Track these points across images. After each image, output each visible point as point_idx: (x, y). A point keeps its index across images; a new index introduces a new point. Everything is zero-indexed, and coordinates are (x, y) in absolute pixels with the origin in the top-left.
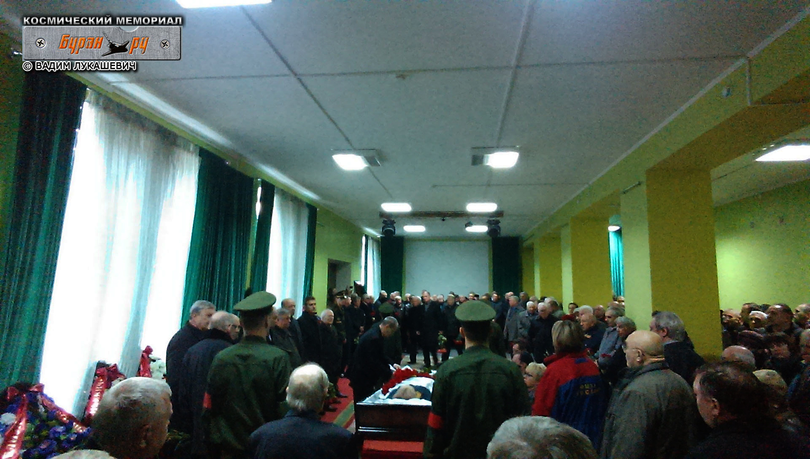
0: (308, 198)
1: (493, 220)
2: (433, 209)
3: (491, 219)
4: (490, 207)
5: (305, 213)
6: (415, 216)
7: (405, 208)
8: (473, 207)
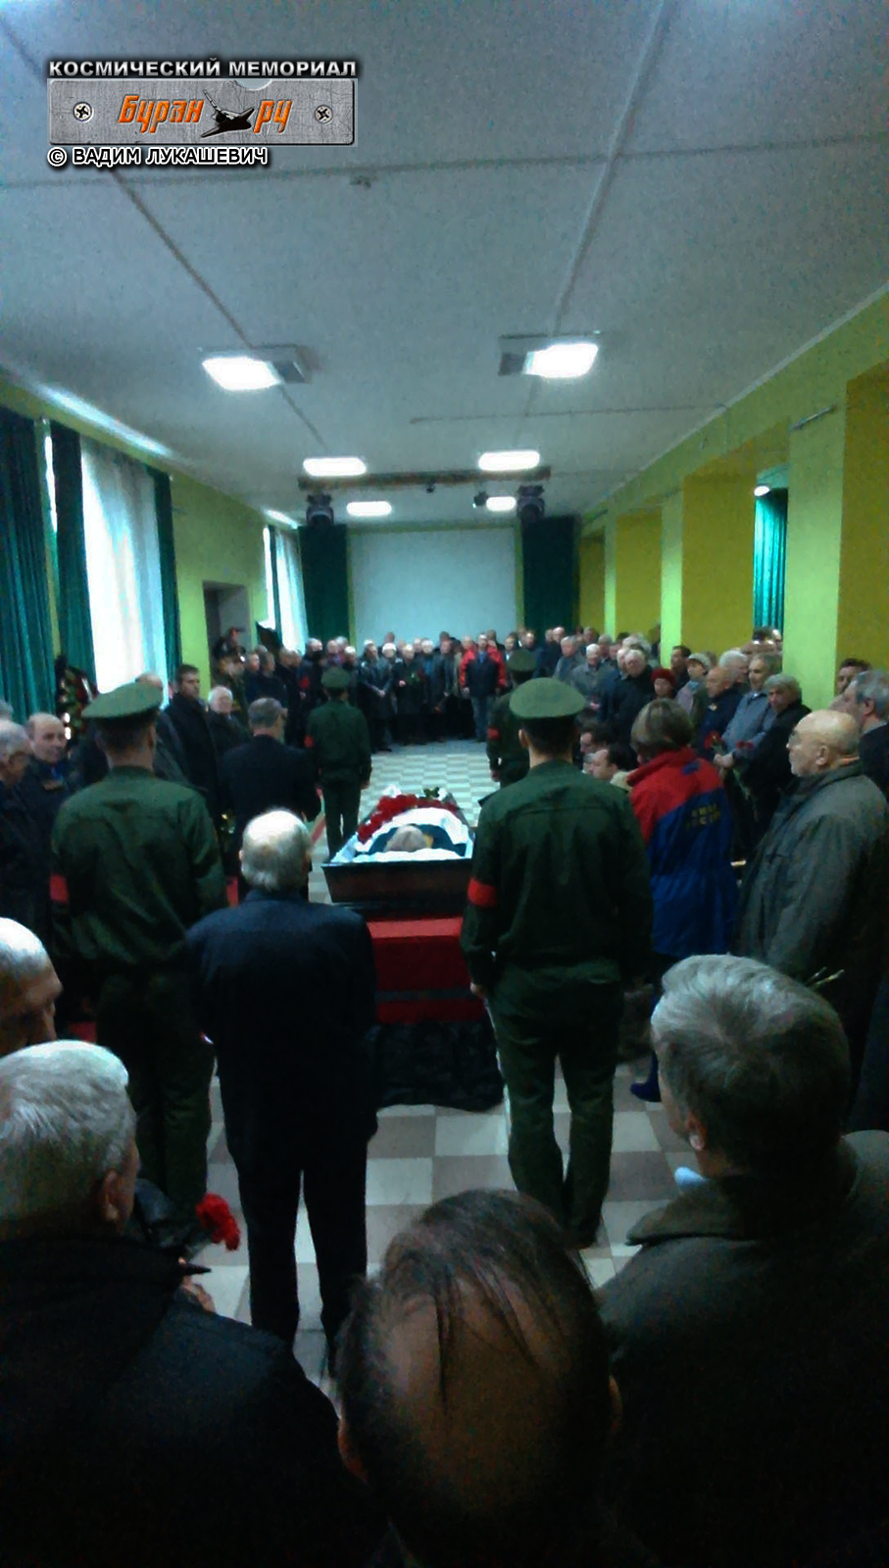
0: (151, 455)
1: (529, 487)
2: (405, 467)
3: (527, 484)
4: (526, 460)
5: (148, 488)
6: (371, 484)
7: (352, 467)
8: (491, 462)
